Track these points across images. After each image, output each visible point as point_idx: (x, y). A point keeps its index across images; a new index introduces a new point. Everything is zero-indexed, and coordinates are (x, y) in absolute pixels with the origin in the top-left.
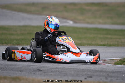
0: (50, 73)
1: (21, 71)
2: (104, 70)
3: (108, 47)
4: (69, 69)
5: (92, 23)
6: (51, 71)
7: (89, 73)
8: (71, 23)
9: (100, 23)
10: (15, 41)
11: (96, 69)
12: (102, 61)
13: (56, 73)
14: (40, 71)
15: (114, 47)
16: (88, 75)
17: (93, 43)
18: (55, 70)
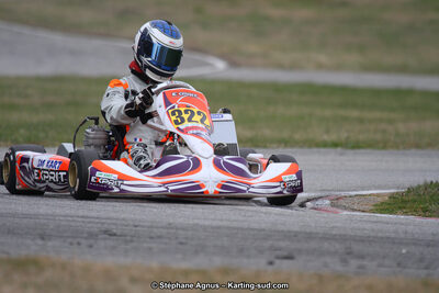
0: (145, 245)
1: (43, 239)
2: (334, 232)
3: (350, 152)
4: (213, 228)
5: (293, 67)
6: (151, 238)
7: (282, 244)
8: (220, 65)
9: (320, 67)
11: (308, 231)
12: (328, 202)
13: (166, 244)
14: (110, 235)
15: (368, 151)
17: (297, 136)
18: (164, 231)
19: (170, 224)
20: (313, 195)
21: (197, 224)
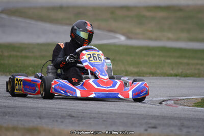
0: (88, 121)
1: (40, 118)
2: (176, 116)
3: (183, 78)
4: (119, 114)
5: (156, 39)
6: (91, 118)
7: (152, 121)
8: (123, 38)
9: (169, 39)
10: (30, 69)
11: (163, 115)
12: (173, 102)
13: (97, 121)
14: (72, 117)
15: (192, 78)
16: (150, 124)
17: (158, 71)
18: (96, 115)
19: (99, 112)
20: (166, 98)
21: (111, 112)
